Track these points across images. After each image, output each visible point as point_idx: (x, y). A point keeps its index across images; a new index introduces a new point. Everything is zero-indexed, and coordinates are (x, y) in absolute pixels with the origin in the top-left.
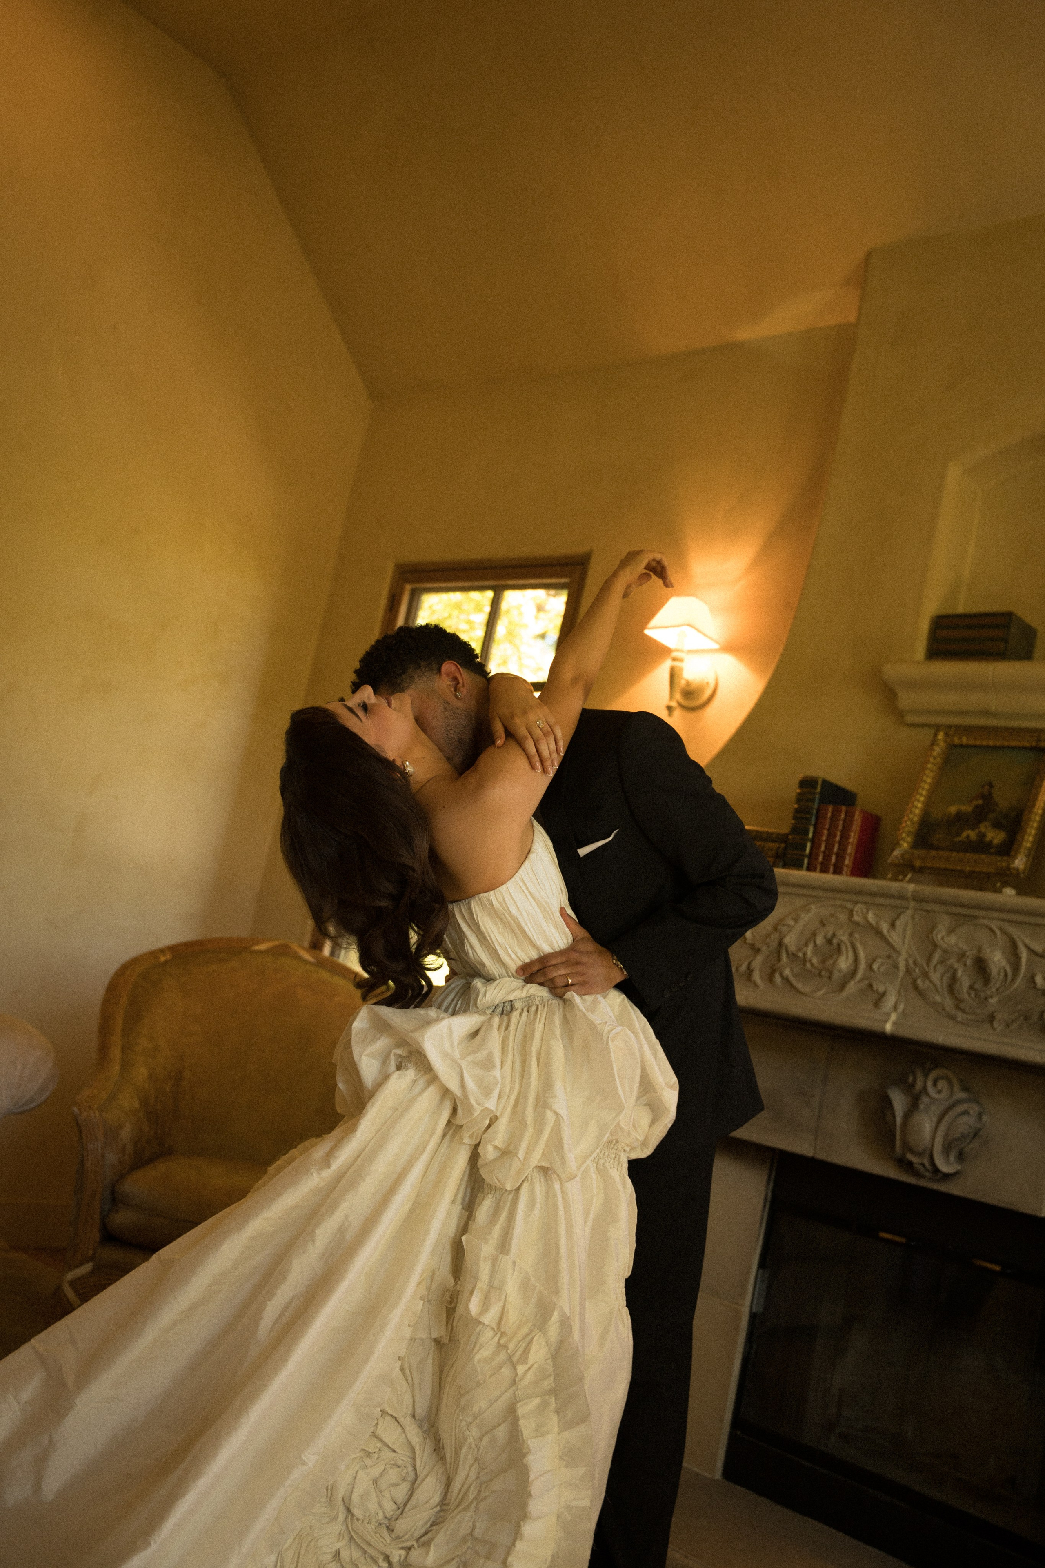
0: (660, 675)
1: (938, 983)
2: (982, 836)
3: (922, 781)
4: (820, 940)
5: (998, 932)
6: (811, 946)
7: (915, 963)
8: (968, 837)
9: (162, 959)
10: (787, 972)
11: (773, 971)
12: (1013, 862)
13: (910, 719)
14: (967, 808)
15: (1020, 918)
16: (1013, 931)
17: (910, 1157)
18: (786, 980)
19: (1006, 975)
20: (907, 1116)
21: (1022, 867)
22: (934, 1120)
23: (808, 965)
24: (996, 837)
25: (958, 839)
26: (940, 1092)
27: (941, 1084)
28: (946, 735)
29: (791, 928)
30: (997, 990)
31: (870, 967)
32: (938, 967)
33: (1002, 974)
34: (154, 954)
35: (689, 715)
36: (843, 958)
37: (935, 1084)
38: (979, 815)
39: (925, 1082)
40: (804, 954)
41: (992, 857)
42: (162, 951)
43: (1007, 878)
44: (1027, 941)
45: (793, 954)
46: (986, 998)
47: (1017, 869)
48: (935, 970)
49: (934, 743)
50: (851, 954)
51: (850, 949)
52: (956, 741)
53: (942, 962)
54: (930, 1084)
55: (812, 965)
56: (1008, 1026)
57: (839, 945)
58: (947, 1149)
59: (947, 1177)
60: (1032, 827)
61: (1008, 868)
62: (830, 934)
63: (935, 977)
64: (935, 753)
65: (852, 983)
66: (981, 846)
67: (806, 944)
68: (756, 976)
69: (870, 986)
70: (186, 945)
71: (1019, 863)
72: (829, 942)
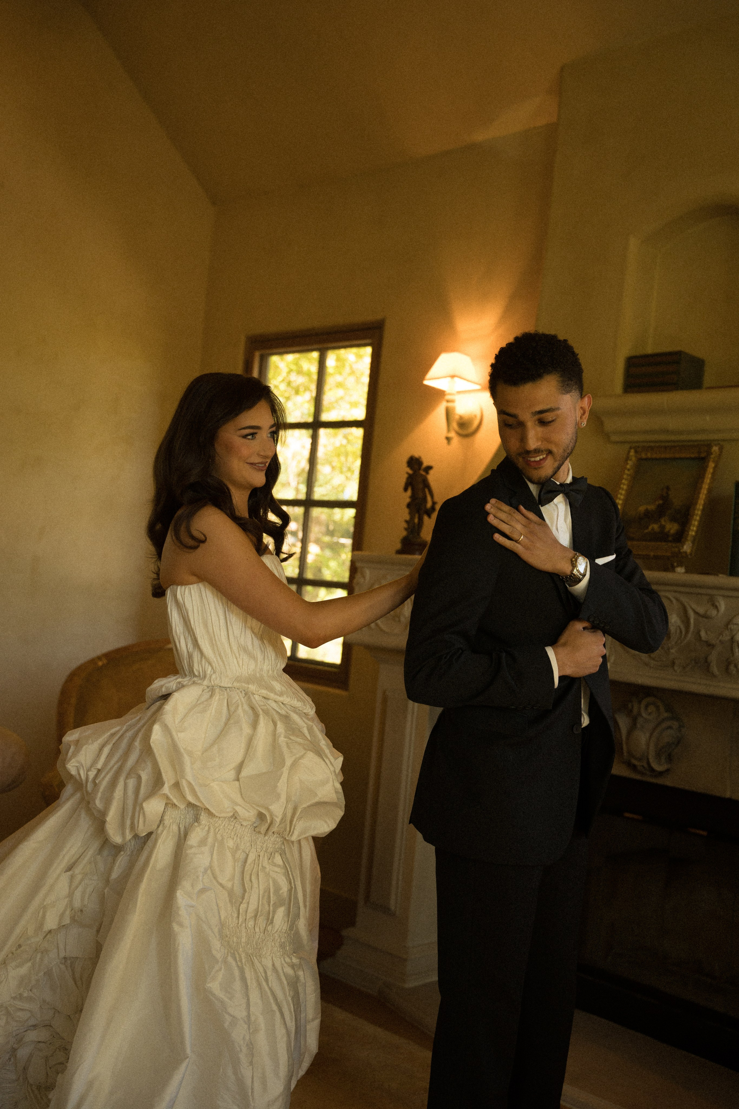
0: (439, 413)
2: (663, 527)
3: (620, 488)
5: (674, 601)
8: (653, 529)
9: (100, 664)
12: (683, 547)
13: (614, 438)
14: (652, 507)
15: (687, 590)
16: (684, 599)
17: (634, 761)
19: (681, 632)
20: (629, 733)
21: (689, 551)
22: (648, 735)
24: (672, 528)
25: (646, 531)
26: (650, 714)
27: (652, 708)
28: (636, 452)
30: (676, 643)
33: (678, 631)
34: (93, 661)
35: (465, 441)
37: (646, 708)
38: (661, 512)
39: (639, 707)
41: (670, 544)
42: (99, 658)
43: (680, 559)
44: (694, 606)
46: (669, 649)
47: (686, 553)
49: (627, 459)
52: (643, 456)
54: (642, 709)
56: (684, 668)
58: (658, 755)
59: (661, 774)
60: (695, 520)
61: (680, 552)
64: (628, 467)
66: (662, 536)
70: (117, 651)
71: (687, 547)
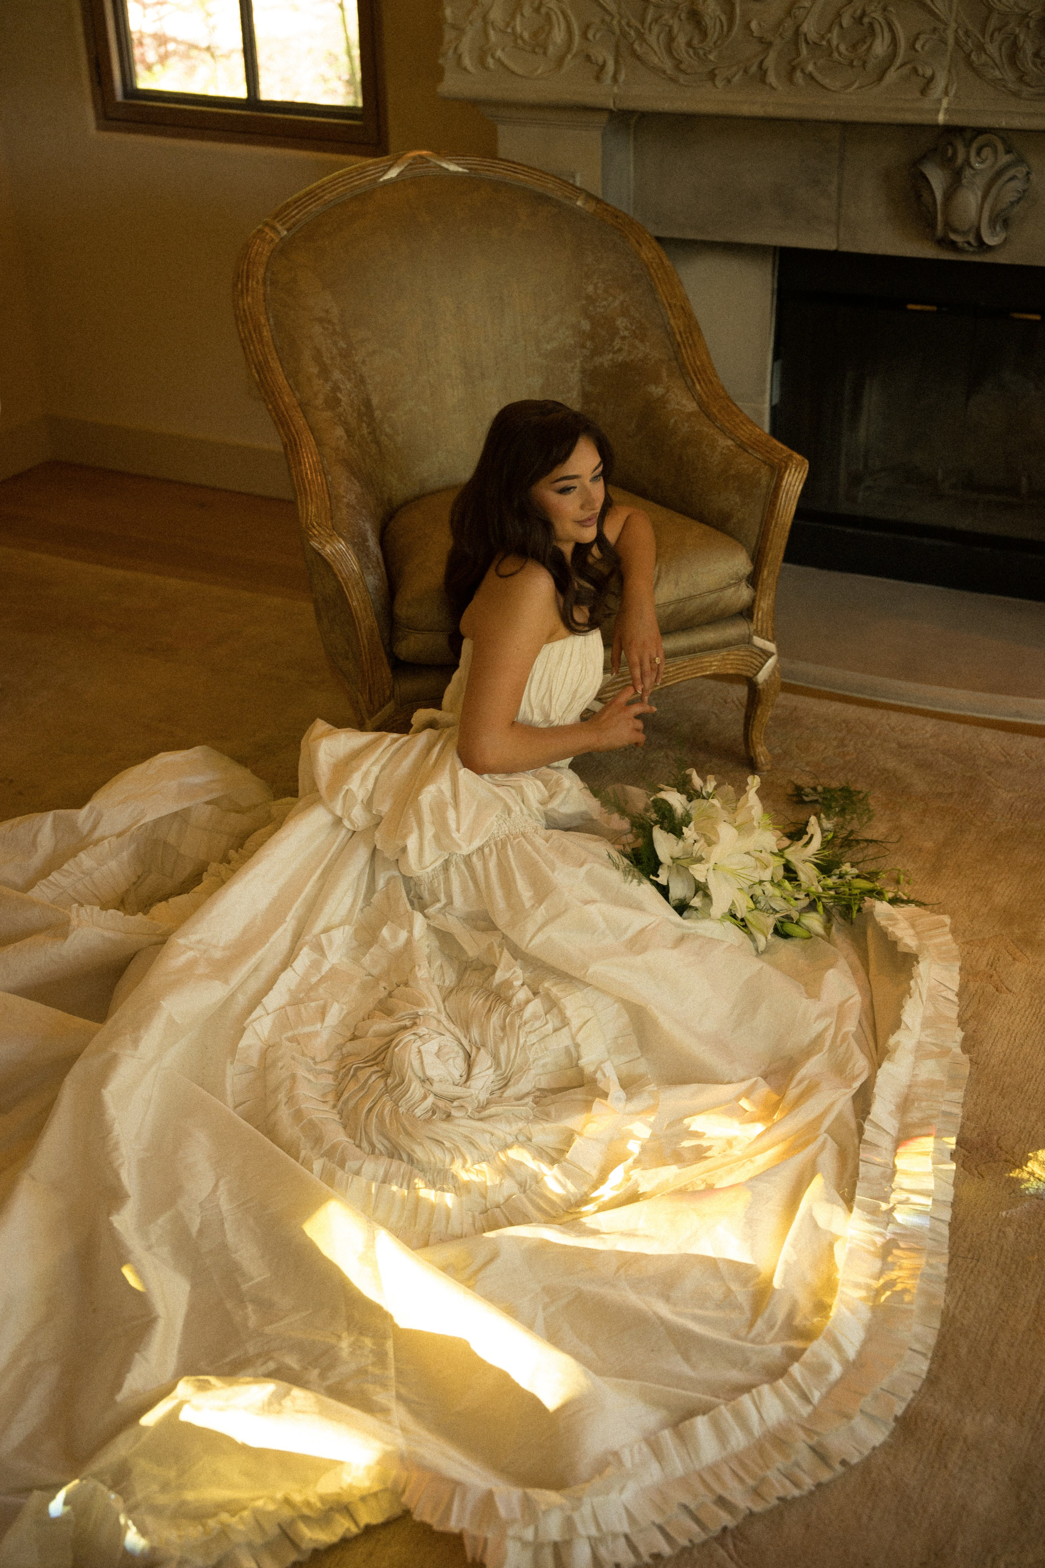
1: (996, 55)
4: (846, 21)
6: (836, 31)
7: (967, 33)
10: (810, 68)
11: (794, 69)
17: (953, 237)
18: (811, 76)
20: (949, 196)
22: (980, 194)
23: (836, 55)
26: (983, 161)
27: (986, 153)
29: (809, 10)
31: (913, 47)
32: (996, 34)
36: (878, 41)
37: (978, 153)
39: (968, 153)
40: (829, 42)
45: (815, 43)
48: (992, 41)
50: (887, 35)
51: (886, 30)
53: (1000, 30)
54: (973, 153)
55: (840, 54)
57: (871, 24)
58: (992, 223)
59: (995, 248)
62: (859, 12)
63: (992, 48)
65: (893, 69)
67: (830, 30)
68: (772, 78)
69: (915, 70)
72: (859, 21)
